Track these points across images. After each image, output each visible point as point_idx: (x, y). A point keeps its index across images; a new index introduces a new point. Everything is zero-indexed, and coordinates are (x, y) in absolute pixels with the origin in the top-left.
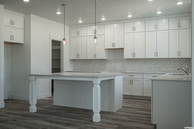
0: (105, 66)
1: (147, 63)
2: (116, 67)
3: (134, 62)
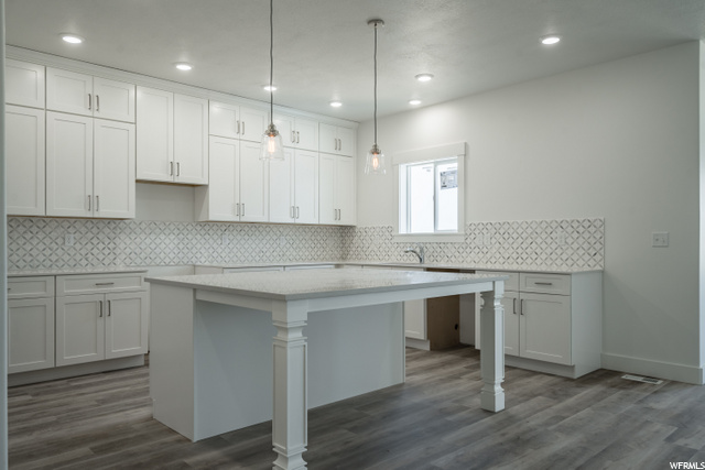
0: (111, 246)
1: (253, 238)
2: (158, 251)
3: (219, 232)
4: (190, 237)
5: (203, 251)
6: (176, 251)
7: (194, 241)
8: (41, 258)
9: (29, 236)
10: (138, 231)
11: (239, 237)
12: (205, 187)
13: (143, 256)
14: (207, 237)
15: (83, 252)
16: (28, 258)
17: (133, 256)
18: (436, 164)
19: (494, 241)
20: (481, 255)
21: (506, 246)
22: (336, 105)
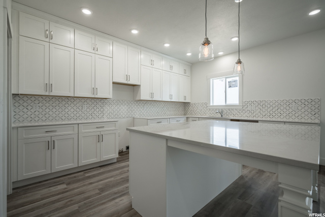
0: (102, 110)
1: (155, 107)
2: (120, 112)
3: (143, 105)
4: (132, 106)
5: (137, 112)
6: (127, 112)
7: (134, 108)
8: (72, 115)
9: (67, 105)
10: (112, 103)
11: (150, 106)
12: (139, 86)
13: (114, 114)
14: (138, 106)
15: (90, 113)
16: (67, 115)
17: (110, 113)
18: (226, 78)
19: (257, 108)
20: (250, 114)
21: (264, 110)
22: (189, 54)
